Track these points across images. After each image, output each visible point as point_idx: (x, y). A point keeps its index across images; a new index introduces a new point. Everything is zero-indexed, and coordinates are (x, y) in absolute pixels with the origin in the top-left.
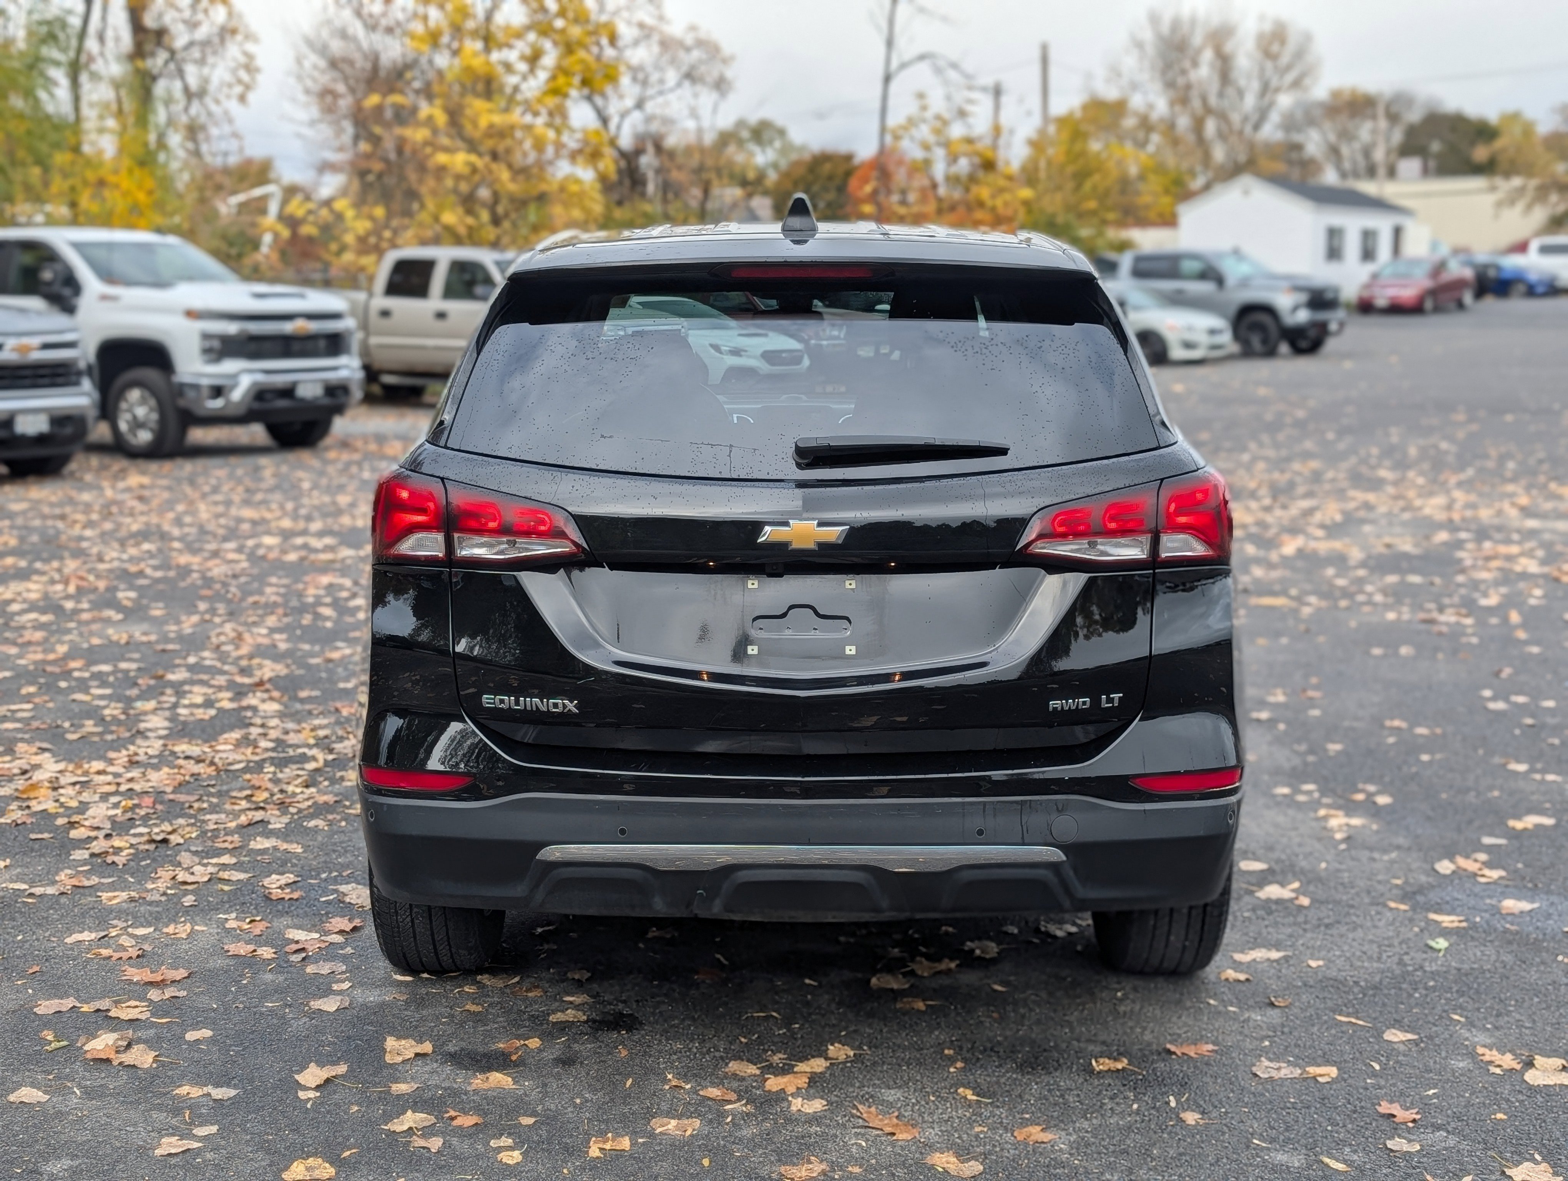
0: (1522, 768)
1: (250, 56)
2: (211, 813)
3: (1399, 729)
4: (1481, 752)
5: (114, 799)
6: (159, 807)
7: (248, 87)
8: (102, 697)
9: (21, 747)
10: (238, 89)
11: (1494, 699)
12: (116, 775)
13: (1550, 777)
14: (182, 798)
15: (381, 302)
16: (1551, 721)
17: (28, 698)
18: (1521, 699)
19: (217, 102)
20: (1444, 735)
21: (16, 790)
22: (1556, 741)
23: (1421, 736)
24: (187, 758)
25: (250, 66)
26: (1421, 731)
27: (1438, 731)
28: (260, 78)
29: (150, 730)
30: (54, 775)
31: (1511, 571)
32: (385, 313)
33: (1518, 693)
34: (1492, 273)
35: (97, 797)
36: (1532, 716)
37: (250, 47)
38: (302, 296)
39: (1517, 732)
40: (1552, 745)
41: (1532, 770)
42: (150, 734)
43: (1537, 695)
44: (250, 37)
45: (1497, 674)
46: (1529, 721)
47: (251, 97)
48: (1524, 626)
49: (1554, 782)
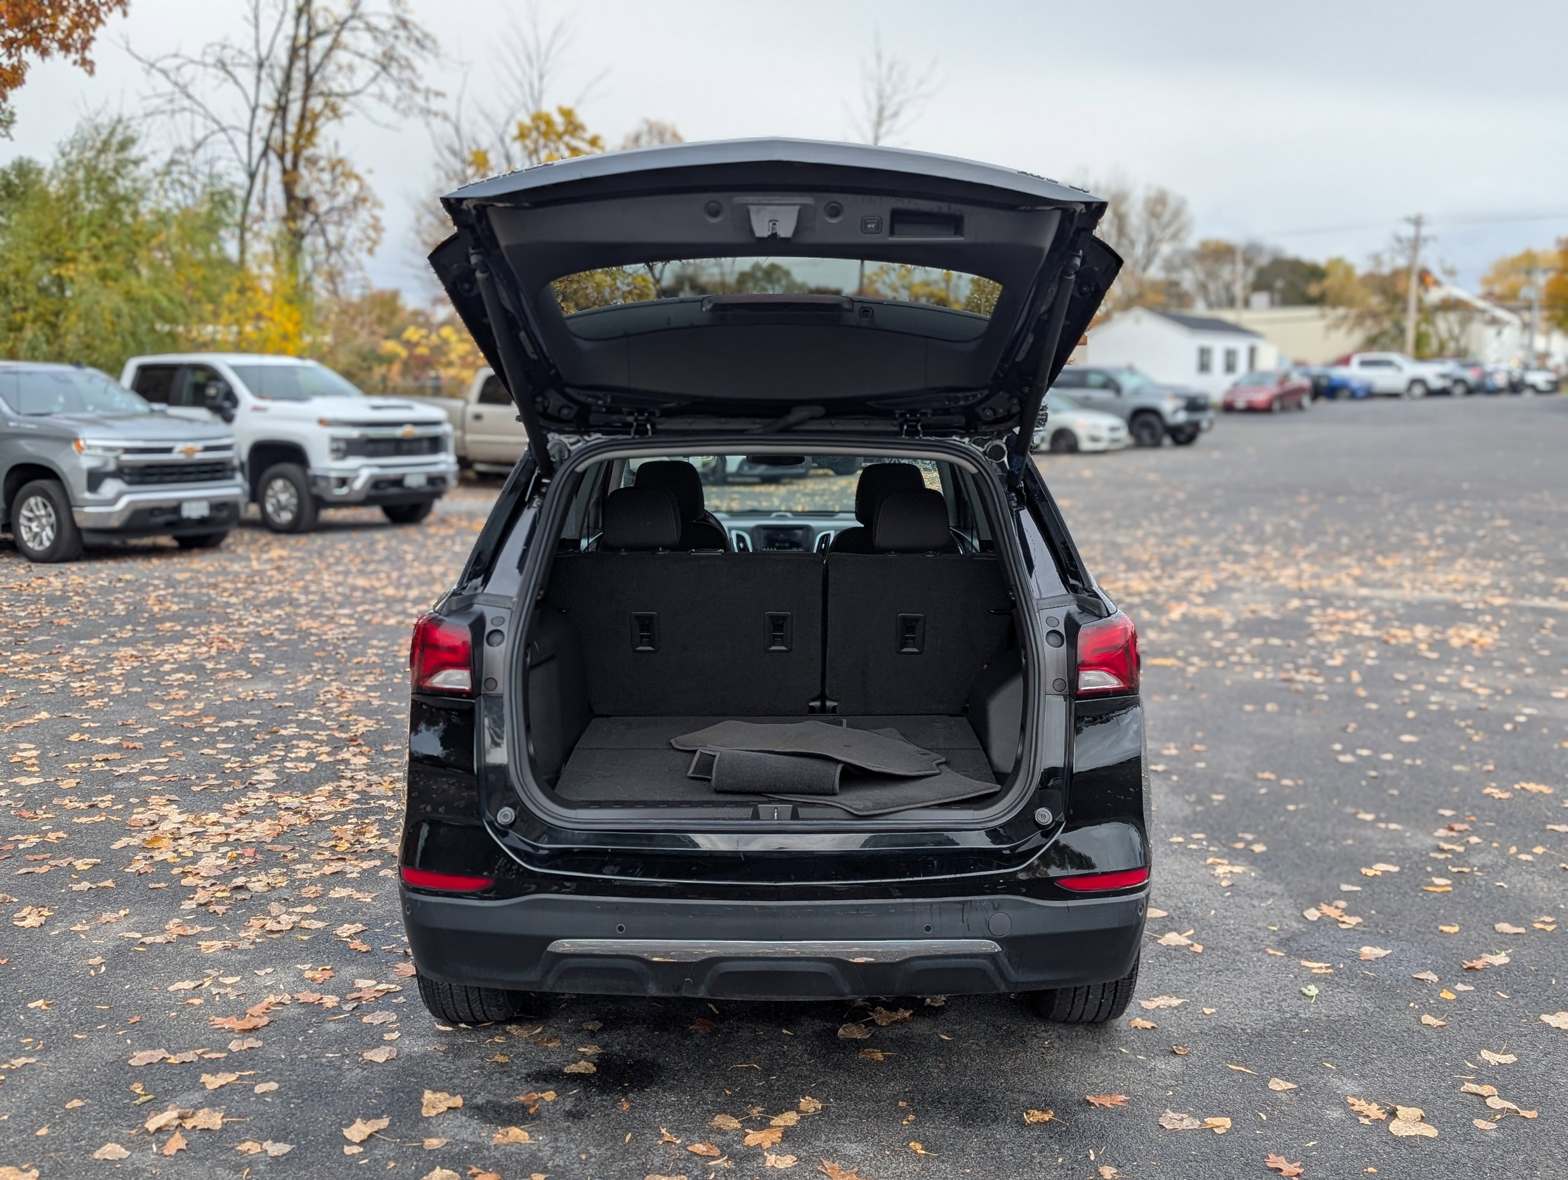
0: (1369, 817)
1: (376, 219)
2: (300, 863)
3: (1268, 780)
4: (1335, 802)
5: (223, 850)
6: (259, 857)
7: (375, 242)
8: (225, 751)
9: (154, 799)
10: (368, 244)
11: (1343, 752)
12: (228, 826)
13: (1393, 826)
14: (278, 848)
15: (475, 408)
16: (1390, 773)
17: (164, 753)
18: (1365, 752)
19: (351, 253)
20: (1305, 786)
21: (144, 840)
22: (1395, 792)
23: (1287, 786)
24: (287, 809)
25: (377, 227)
26: (1287, 782)
27: (1300, 782)
28: (385, 236)
29: (260, 782)
30: (177, 826)
31: (1350, 634)
32: (478, 417)
33: (1362, 748)
34: (1324, 382)
35: (209, 849)
36: (1375, 768)
37: (377, 212)
38: (409, 408)
39: (1364, 783)
40: (1392, 795)
41: (1378, 820)
42: (259, 786)
43: (1377, 749)
44: (377, 204)
45: (1344, 729)
46: (1373, 773)
47: (378, 250)
48: (1364, 684)
49: (1396, 830)
